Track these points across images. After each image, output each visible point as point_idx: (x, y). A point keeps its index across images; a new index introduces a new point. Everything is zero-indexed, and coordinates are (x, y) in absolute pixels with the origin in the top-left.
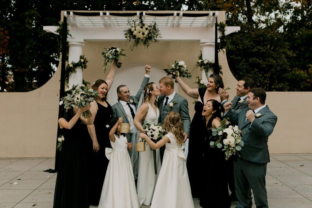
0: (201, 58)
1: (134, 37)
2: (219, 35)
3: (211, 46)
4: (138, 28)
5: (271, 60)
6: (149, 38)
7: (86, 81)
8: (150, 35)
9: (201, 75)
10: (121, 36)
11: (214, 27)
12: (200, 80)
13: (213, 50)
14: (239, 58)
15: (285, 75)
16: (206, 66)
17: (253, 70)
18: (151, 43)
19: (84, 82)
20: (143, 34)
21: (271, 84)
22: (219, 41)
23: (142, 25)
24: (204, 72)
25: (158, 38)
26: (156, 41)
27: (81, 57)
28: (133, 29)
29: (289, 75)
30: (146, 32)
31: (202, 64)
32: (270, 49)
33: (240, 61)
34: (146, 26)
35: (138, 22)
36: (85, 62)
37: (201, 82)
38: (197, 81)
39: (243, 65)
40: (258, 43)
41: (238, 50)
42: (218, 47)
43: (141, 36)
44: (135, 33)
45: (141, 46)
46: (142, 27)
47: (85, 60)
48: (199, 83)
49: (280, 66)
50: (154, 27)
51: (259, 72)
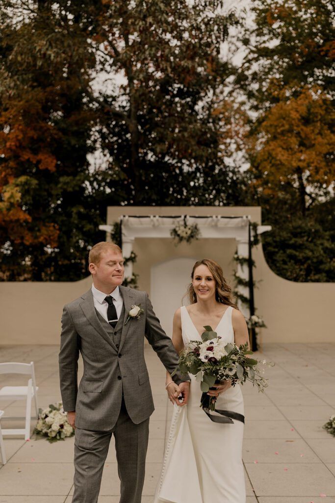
0: (236, 253)
1: (178, 235)
2: (252, 233)
3: (245, 243)
4: (182, 228)
5: (307, 251)
6: (192, 236)
7: (136, 273)
8: (192, 234)
9: (237, 268)
10: (167, 235)
11: (247, 228)
12: (235, 273)
13: (247, 247)
14: (276, 250)
15: (322, 267)
16: (242, 261)
17: (290, 261)
18: (192, 240)
19: (133, 275)
20: (186, 233)
21: (308, 274)
22: (252, 239)
23: (185, 225)
24: (239, 266)
25: (199, 237)
26: (197, 239)
27: (132, 253)
28: (177, 229)
29: (326, 267)
30: (189, 232)
31: (237, 259)
32: (307, 240)
33: (277, 252)
34: (189, 227)
35: (182, 223)
36: (135, 258)
37: (237, 275)
38: (234, 273)
39: (280, 256)
40: (295, 235)
41: (275, 242)
42: (251, 244)
43: (184, 235)
44: (179, 232)
45: (184, 243)
46: (185, 227)
47: (134, 254)
48: (235, 275)
49: (317, 257)
50: (196, 228)
51: (296, 263)
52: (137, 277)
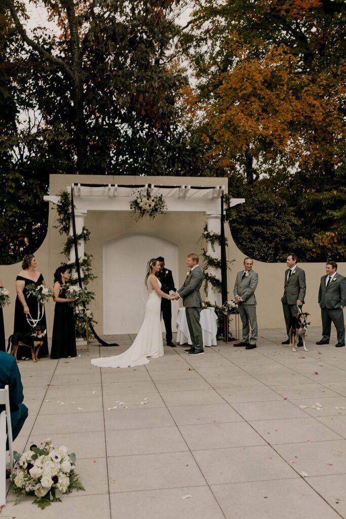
0: (206, 229)
1: (140, 208)
2: (225, 207)
3: (216, 218)
4: (145, 199)
5: (275, 228)
6: (155, 210)
7: (89, 254)
8: (157, 207)
9: (207, 247)
10: (126, 207)
11: (220, 199)
12: (205, 252)
13: (219, 222)
14: (242, 226)
15: (290, 245)
16: (212, 238)
18: (157, 215)
19: (85, 255)
20: (150, 206)
21: (276, 254)
22: (225, 213)
23: (149, 195)
24: (210, 244)
25: (164, 210)
26: (162, 213)
27: (84, 229)
28: (139, 201)
29: (294, 245)
30: (153, 204)
31: (208, 236)
32: (274, 217)
33: (242, 230)
34: (153, 198)
35: (145, 193)
36: (88, 233)
37: (207, 254)
38: (203, 252)
39: (245, 234)
40: (261, 210)
41: (241, 217)
42: (223, 219)
43: (147, 208)
44: (141, 204)
45: (147, 217)
46: (148, 199)
47: (87, 230)
48: (205, 254)
49: (285, 235)
50: (160, 199)
51: (263, 241)
52: (91, 258)
